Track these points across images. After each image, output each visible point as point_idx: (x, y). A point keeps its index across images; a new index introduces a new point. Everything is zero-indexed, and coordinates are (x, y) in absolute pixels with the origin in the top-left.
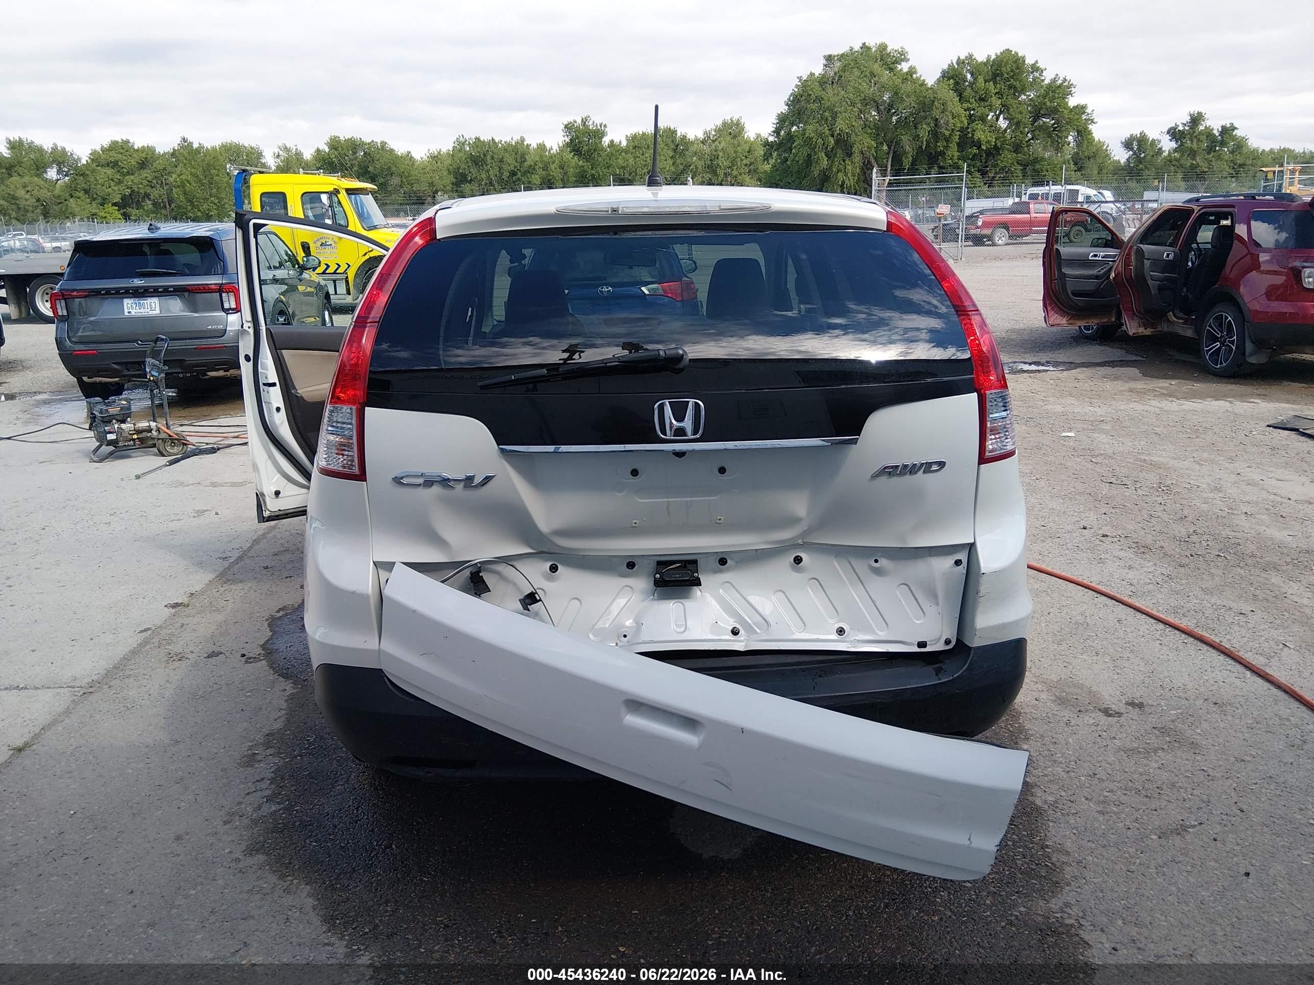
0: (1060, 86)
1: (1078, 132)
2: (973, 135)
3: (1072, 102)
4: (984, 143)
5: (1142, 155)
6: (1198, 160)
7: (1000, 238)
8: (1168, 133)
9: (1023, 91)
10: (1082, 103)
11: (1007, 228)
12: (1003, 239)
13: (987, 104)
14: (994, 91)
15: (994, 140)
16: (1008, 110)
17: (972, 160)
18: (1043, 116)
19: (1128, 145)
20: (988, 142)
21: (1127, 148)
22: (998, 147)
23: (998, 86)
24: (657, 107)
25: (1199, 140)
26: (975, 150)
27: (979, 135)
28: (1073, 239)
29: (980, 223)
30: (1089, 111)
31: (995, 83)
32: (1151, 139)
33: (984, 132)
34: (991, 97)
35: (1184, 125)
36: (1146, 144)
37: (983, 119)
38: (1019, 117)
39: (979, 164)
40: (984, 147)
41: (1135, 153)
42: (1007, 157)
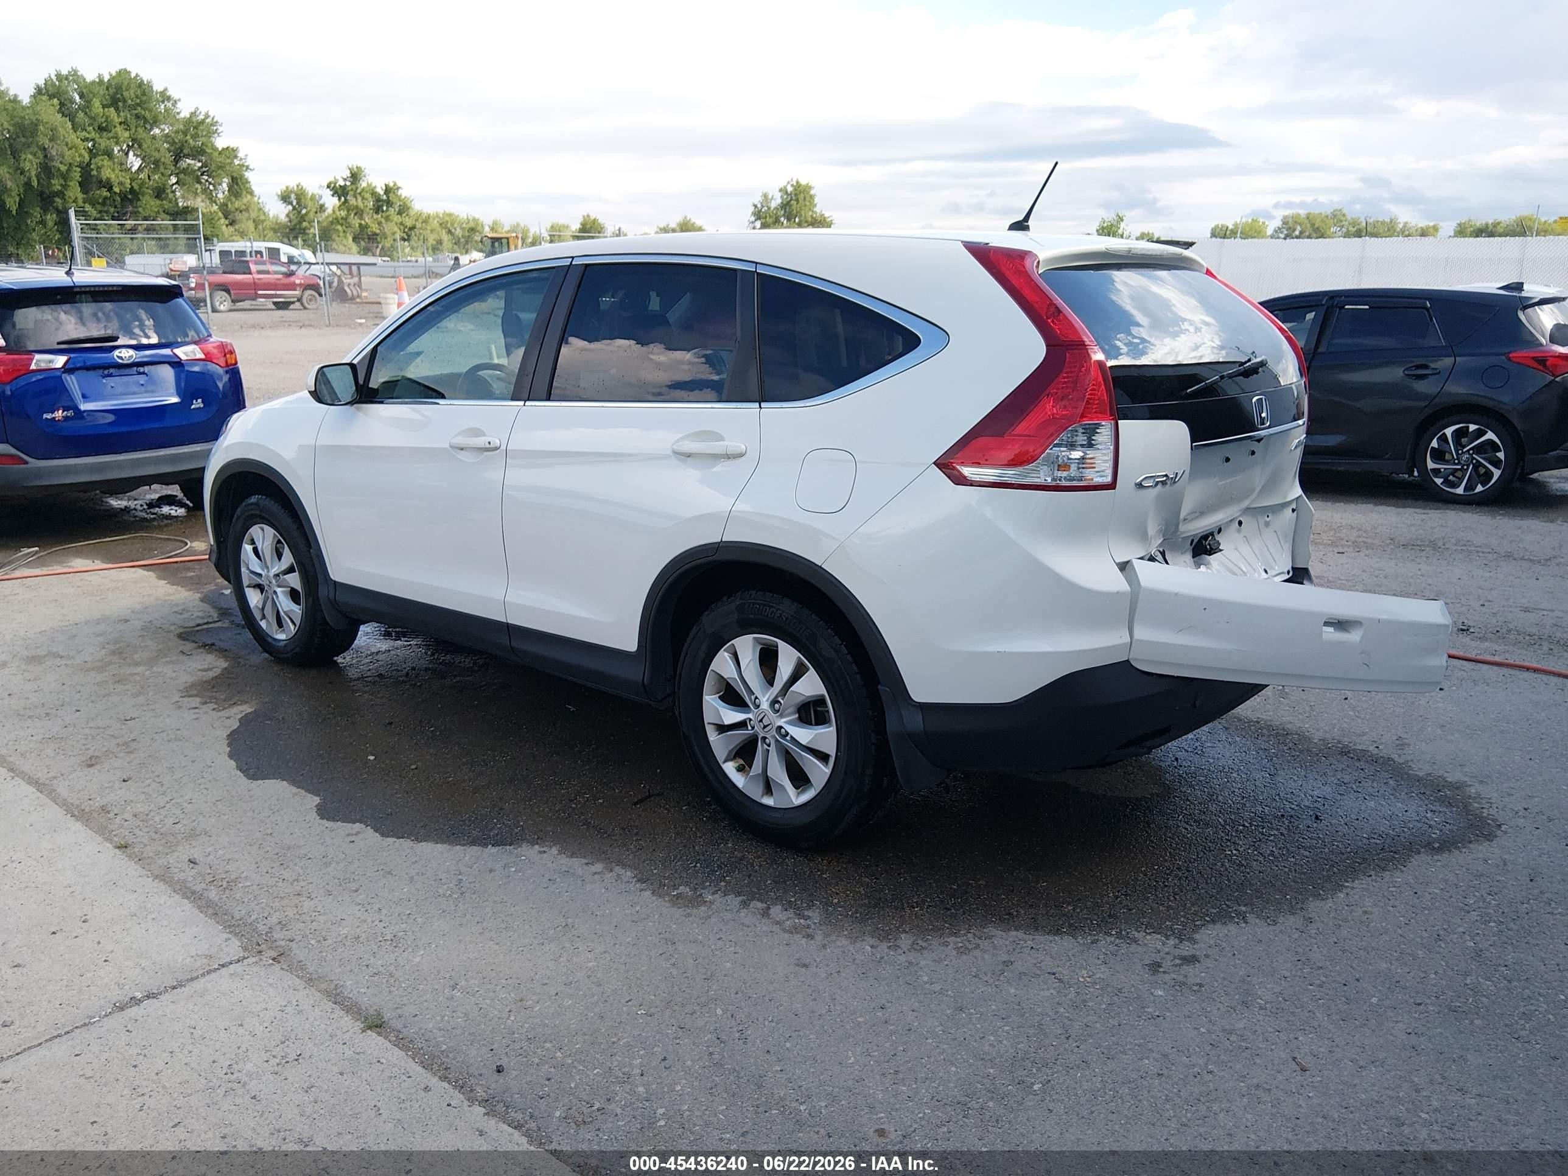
0: (203, 122)
1: (233, 178)
2: (99, 172)
3: (220, 143)
4: (116, 184)
5: (304, 211)
6: (367, 220)
7: (221, 303)
8: (328, 187)
9: (155, 123)
10: (233, 145)
11: (228, 291)
12: (225, 303)
13: (111, 135)
14: (117, 120)
15: (129, 181)
16: (140, 146)
17: (104, 204)
18: (187, 156)
19: (285, 198)
20: (121, 184)
21: (285, 201)
22: (135, 191)
23: (122, 114)
24: (1057, 163)
25: (363, 198)
26: (105, 193)
27: (107, 173)
28: (306, 305)
29: (193, 285)
30: (241, 155)
31: (117, 109)
32: (310, 194)
33: (113, 170)
34: (115, 127)
35: (345, 180)
36: (305, 199)
37: (109, 154)
38: (157, 155)
39: (112, 210)
40: (117, 190)
41: (294, 208)
42: (149, 203)
